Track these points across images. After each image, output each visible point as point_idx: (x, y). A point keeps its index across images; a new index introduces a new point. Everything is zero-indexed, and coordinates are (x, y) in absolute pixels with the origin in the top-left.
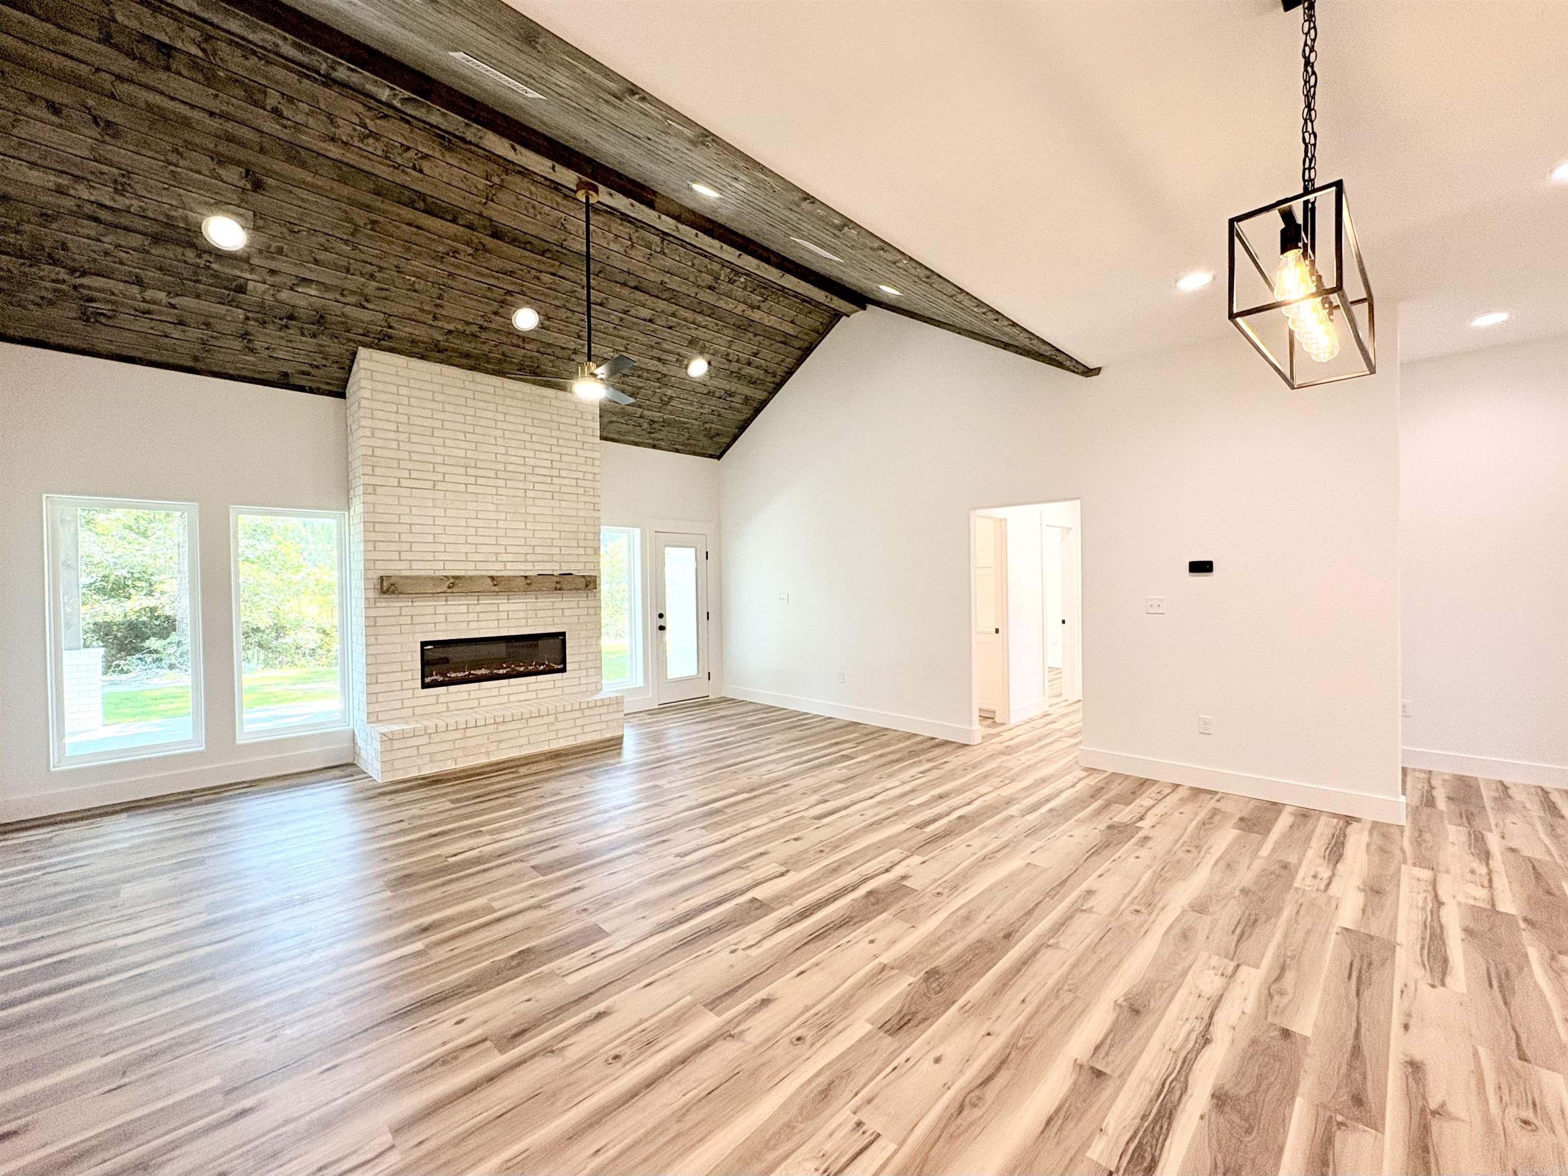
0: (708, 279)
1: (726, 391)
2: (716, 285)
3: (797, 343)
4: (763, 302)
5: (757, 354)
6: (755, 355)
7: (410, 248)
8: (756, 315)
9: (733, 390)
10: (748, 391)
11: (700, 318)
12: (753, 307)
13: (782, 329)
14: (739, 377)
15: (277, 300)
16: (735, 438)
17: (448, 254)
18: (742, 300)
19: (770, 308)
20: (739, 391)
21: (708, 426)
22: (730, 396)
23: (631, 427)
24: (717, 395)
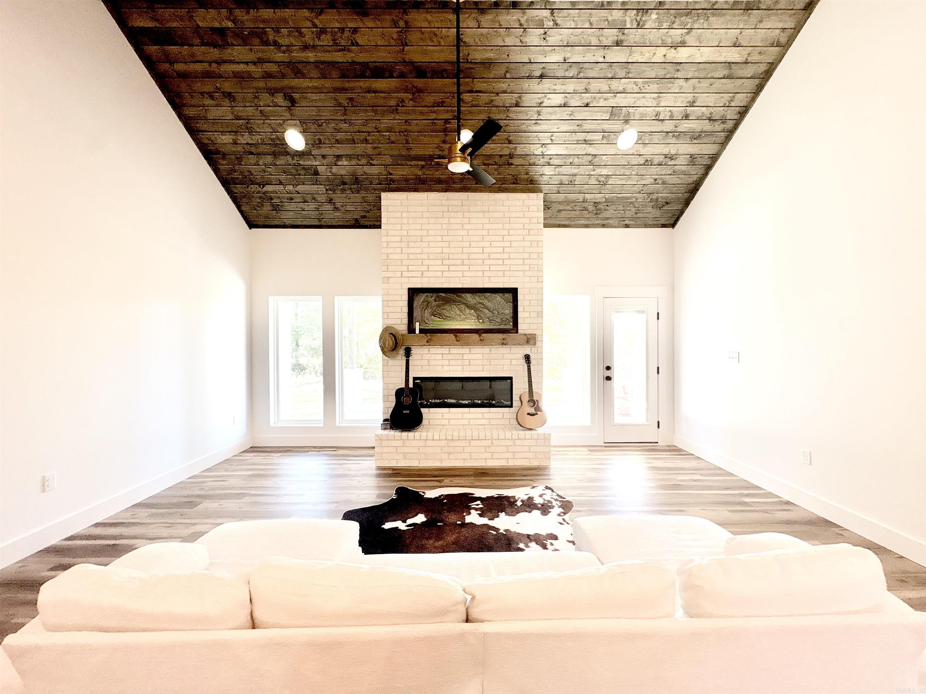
0: (611, 35)
1: (666, 156)
2: (623, 37)
3: (749, 71)
4: (688, 33)
5: (694, 102)
6: (692, 104)
7: (376, 110)
8: (683, 54)
9: (673, 152)
10: (693, 149)
11: (616, 85)
12: (675, 46)
13: (722, 59)
14: (677, 134)
15: (333, 175)
16: (687, 203)
17: (398, 106)
18: (659, 42)
19: (699, 39)
20: (681, 152)
21: (654, 197)
22: (671, 159)
23: (578, 212)
24: (656, 162)
